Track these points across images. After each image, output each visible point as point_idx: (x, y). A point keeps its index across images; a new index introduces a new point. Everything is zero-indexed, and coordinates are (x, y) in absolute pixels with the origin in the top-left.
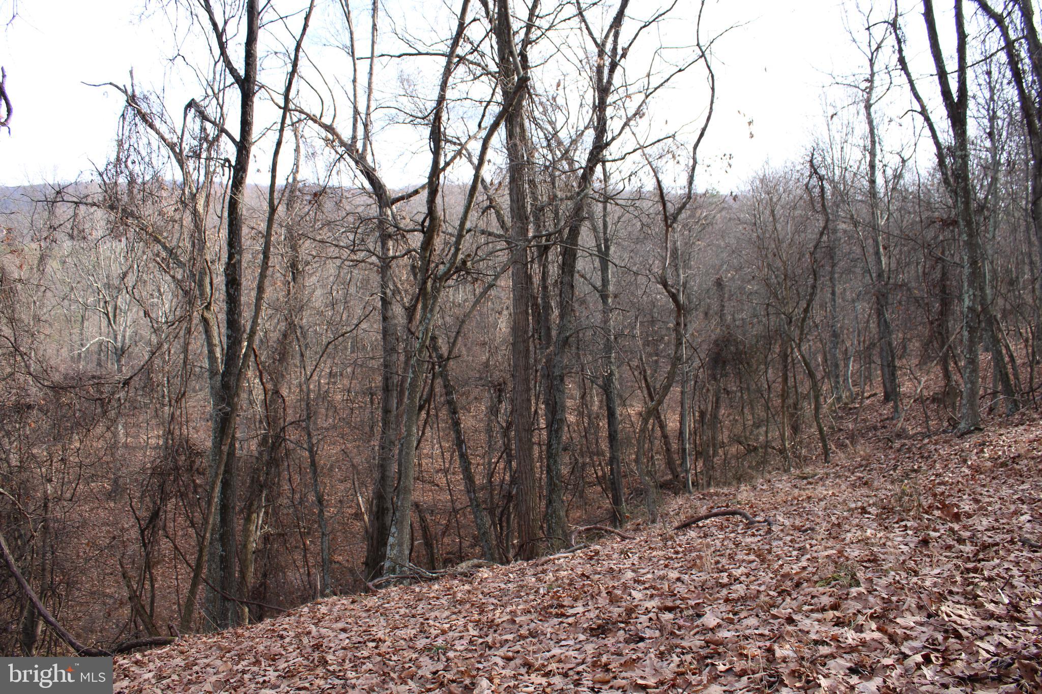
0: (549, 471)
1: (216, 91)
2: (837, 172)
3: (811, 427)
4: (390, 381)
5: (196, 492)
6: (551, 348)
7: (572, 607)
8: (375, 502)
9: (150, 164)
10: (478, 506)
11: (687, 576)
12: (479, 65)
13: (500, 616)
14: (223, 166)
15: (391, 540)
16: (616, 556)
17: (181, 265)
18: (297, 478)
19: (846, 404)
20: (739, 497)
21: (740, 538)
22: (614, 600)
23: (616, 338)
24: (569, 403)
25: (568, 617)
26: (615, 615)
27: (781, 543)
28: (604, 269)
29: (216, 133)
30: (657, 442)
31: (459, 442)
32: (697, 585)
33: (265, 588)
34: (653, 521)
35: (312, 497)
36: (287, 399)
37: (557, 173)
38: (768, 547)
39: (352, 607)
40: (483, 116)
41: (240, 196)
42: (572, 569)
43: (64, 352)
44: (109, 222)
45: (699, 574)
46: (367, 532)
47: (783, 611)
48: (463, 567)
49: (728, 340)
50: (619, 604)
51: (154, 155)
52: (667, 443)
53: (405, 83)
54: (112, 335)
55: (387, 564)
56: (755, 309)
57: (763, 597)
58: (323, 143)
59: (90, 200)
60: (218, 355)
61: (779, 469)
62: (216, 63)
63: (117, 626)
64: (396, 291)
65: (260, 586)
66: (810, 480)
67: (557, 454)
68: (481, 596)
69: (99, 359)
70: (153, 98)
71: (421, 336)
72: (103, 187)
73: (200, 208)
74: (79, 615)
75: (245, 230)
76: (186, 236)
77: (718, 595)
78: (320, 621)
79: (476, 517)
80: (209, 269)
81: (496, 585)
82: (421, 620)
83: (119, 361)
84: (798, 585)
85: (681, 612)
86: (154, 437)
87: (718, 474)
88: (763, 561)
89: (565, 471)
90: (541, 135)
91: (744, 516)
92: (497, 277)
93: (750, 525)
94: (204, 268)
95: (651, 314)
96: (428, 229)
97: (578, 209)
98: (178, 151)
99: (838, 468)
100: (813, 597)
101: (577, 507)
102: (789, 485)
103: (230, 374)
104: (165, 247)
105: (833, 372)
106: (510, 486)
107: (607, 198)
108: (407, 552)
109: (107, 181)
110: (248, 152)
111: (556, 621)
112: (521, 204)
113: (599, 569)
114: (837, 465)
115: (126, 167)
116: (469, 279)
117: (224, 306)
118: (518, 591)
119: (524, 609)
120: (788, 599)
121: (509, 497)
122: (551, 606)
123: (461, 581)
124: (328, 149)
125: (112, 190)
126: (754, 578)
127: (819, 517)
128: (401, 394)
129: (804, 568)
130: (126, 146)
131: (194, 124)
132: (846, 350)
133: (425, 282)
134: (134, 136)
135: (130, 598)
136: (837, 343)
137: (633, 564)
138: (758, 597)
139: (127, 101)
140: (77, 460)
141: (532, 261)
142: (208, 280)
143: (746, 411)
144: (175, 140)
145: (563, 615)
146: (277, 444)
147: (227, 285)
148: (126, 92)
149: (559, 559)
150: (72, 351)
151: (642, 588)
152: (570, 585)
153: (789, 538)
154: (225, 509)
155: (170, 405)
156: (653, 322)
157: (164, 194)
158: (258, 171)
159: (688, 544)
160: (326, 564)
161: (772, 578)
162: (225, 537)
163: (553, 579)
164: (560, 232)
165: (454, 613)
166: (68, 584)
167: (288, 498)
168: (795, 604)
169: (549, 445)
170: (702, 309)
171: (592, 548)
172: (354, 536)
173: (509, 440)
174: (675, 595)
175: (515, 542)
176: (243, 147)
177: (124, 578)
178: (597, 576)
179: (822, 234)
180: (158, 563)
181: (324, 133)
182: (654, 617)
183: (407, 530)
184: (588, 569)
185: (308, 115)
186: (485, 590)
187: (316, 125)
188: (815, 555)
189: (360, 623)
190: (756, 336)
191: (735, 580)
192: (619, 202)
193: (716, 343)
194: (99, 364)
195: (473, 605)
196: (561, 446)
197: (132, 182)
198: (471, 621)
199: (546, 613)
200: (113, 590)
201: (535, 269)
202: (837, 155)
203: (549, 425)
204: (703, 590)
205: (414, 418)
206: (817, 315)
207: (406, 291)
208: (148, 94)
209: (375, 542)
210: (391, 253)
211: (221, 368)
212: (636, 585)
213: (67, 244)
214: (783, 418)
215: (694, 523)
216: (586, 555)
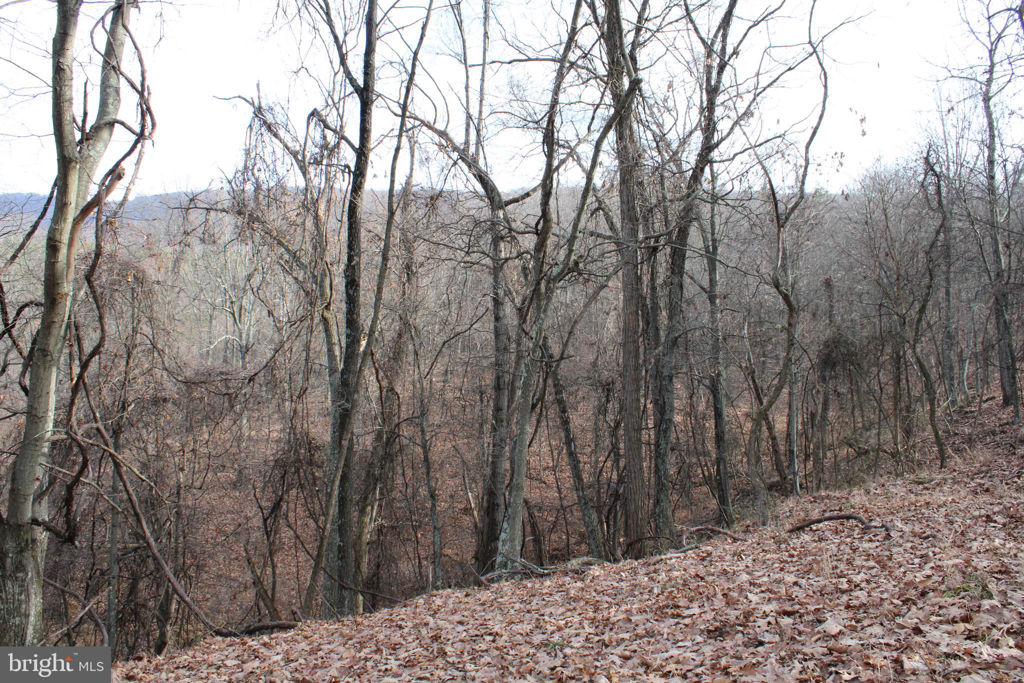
0: (657, 470)
1: (336, 100)
2: (952, 168)
3: (924, 430)
4: (501, 380)
5: (315, 484)
6: (661, 348)
7: (688, 608)
8: (485, 498)
9: (275, 171)
10: (586, 504)
11: (804, 580)
12: (588, 69)
13: (616, 615)
14: (343, 172)
15: (503, 536)
16: (728, 557)
17: (302, 266)
18: (409, 472)
19: (961, 407)
20: (852, 501)
21: (856, 543)
22: (730, 602)
23: (725, 339)
24: (677, 404)
25: (684, 618)
26: (732, 618)
27: (901, 549)
28: (712, 270)
29: (337, 140)
30: (764, 444)
31: (569, 441)
32: (816, 590)
33: (378, 578)
34: (764, 524)
35: (423, 492)
36: (401, 396)
37: (666, 174)
38: (887, 553)
39: (466, 600)
40: (593, 118)
41: (359, 200)
42: (685, 570)
43: (195, 350)
44: (237, 227)
45: (817, 579)
46: (476, 527)
47: (910, 621)
48: (574, 563)
49: (838, 342)
50: (736, 606)
51: (278, 163)
52: (775, 445)
53: (515, 88)
54: (237, 333)
55: (499, 559)
56: (865, 309)
57: (887, 606)
58: (436, 148)
59: (220, 207)
60: (337, 353)
61: (890, 473)
62: (336, 74)
63: (241, 608)
64: (508, 293)
65: (374, 576)
66: (926, 485)
67: (665, 454)
68: (594, 594)
69: (225, 357)
70: (277, 109)
71: (534, 336)
72: (232, 194)
73: (321, 213)
74: (208, 596)
75: (363, 233)
76: (307, 239)
77: (838, 601)
78: (435, 613)
79: (584, 515)
80: (329, 271)
81: (609, 583)
82: (537, 616)
83: (243, 358)
84: (923, 594)
85: (800, 617)
86: (276, 430)
87: (827, 477)
88: (884, 567)
89: (672, 471)
90: (650, 137)
91: (861, 521)
92: (608, 278)
93: (866, 529)
94: (324, 270)
95: (758, 314)
96: (542, 231)
97: (688, 210)
98: (300, 158)
99: (955, 474)
100: (941, 607)
101: (683, 507)
102: (904, 489)
103: (349, 372)
104: (288, 250)
105: (947, 374)
106: (617, 484)
107: (715, 198)
108: (519, 548)
109: (235, 189)
110: (366, 158)
111: (673, 621)
112: (631, 205)
113: (712, 570)
114: (955, 471)
115: (253, 174)
116: (581, 279)
117: (344, 306)
118: (632, 590)
119: (640, 609)
120: (914, 608)
121: (616, 496)
122: (667, 606)
123: (573, 578)
124: (441, 154)
125: (239, 196)
126: (874, 585)
127: (940, 524)
128: (513, 392)
129: (928, 577)
130: (253, 155)
131: (316, 133)
132: (961, 352)
133: (538, 284)
134: (260, 145)
135: (254, 583)
136: (952, 345)
137: (747, 567)
138: (881, 605)
139: (254, 113)
140: (206, 451)
141: (642, 263)
142: (327, 282)
143: (857, 413)
144: (298, 148)
145: (678, 616)
146: (391, 440)
147: (346, 286)
148: (253, 104)
149: (671, 559)
150: (201, 348)
151: (758, 591)
152: (684, 585)
153: (909, 545)
154: (342, 501)
155: (292, 401)
156: (761, 323)
157: (288, 199)
158: (375, 176)
159: (803, 547)
160: (436, 558)
161: (894, 586)
162: (342, 529)
163: (667, 579)
164: (670, 234)
165: (569, 610)
166: (198, 567)
167: (401, 492)
168: (921, 614)
169: (657, 445)
170: (810, 310)
171: (703, 549)
172: (463, 531)
173: (617, 439)
174: (793, 600)
175: (621, 540)
176: (362, 153)
177: (249, 563)
178: (711, 578)
179: (938, 233)
180: (279, 550)
181: (437, 138)
182: (773, 621)
183: (519, 526)
184: (702, 571)
185: (422, 122)
186: (598, 588)
187: (430, 131)
188: (939, 563)
189: (476, 616)
190: (867, 338)
191: (855, 586)
192: (729, 202)
193: (826, 344)
194: (225, 361)
195: (587, 602)
196: (669, 446)
197: (258, 188)
198: (586, 619)
199: (662, 613)
200: (237, 574)
201: (645, 271)
202: (952, 151)
203: (657, 426)
204: (822, 595)
205: (527, 416)
206: (932, 315)
207: (517, 292)
208: (273, 105)
209: (485, 537)
210: (503, 255)
211: (341, 367)
212: (752, 587)
213: (198, 248)
214: (896, 421)
215: (807, 526)
216: (698, 556)
